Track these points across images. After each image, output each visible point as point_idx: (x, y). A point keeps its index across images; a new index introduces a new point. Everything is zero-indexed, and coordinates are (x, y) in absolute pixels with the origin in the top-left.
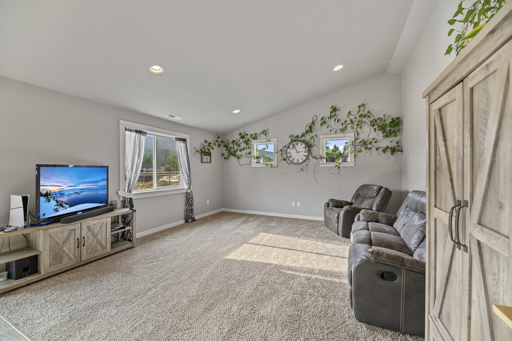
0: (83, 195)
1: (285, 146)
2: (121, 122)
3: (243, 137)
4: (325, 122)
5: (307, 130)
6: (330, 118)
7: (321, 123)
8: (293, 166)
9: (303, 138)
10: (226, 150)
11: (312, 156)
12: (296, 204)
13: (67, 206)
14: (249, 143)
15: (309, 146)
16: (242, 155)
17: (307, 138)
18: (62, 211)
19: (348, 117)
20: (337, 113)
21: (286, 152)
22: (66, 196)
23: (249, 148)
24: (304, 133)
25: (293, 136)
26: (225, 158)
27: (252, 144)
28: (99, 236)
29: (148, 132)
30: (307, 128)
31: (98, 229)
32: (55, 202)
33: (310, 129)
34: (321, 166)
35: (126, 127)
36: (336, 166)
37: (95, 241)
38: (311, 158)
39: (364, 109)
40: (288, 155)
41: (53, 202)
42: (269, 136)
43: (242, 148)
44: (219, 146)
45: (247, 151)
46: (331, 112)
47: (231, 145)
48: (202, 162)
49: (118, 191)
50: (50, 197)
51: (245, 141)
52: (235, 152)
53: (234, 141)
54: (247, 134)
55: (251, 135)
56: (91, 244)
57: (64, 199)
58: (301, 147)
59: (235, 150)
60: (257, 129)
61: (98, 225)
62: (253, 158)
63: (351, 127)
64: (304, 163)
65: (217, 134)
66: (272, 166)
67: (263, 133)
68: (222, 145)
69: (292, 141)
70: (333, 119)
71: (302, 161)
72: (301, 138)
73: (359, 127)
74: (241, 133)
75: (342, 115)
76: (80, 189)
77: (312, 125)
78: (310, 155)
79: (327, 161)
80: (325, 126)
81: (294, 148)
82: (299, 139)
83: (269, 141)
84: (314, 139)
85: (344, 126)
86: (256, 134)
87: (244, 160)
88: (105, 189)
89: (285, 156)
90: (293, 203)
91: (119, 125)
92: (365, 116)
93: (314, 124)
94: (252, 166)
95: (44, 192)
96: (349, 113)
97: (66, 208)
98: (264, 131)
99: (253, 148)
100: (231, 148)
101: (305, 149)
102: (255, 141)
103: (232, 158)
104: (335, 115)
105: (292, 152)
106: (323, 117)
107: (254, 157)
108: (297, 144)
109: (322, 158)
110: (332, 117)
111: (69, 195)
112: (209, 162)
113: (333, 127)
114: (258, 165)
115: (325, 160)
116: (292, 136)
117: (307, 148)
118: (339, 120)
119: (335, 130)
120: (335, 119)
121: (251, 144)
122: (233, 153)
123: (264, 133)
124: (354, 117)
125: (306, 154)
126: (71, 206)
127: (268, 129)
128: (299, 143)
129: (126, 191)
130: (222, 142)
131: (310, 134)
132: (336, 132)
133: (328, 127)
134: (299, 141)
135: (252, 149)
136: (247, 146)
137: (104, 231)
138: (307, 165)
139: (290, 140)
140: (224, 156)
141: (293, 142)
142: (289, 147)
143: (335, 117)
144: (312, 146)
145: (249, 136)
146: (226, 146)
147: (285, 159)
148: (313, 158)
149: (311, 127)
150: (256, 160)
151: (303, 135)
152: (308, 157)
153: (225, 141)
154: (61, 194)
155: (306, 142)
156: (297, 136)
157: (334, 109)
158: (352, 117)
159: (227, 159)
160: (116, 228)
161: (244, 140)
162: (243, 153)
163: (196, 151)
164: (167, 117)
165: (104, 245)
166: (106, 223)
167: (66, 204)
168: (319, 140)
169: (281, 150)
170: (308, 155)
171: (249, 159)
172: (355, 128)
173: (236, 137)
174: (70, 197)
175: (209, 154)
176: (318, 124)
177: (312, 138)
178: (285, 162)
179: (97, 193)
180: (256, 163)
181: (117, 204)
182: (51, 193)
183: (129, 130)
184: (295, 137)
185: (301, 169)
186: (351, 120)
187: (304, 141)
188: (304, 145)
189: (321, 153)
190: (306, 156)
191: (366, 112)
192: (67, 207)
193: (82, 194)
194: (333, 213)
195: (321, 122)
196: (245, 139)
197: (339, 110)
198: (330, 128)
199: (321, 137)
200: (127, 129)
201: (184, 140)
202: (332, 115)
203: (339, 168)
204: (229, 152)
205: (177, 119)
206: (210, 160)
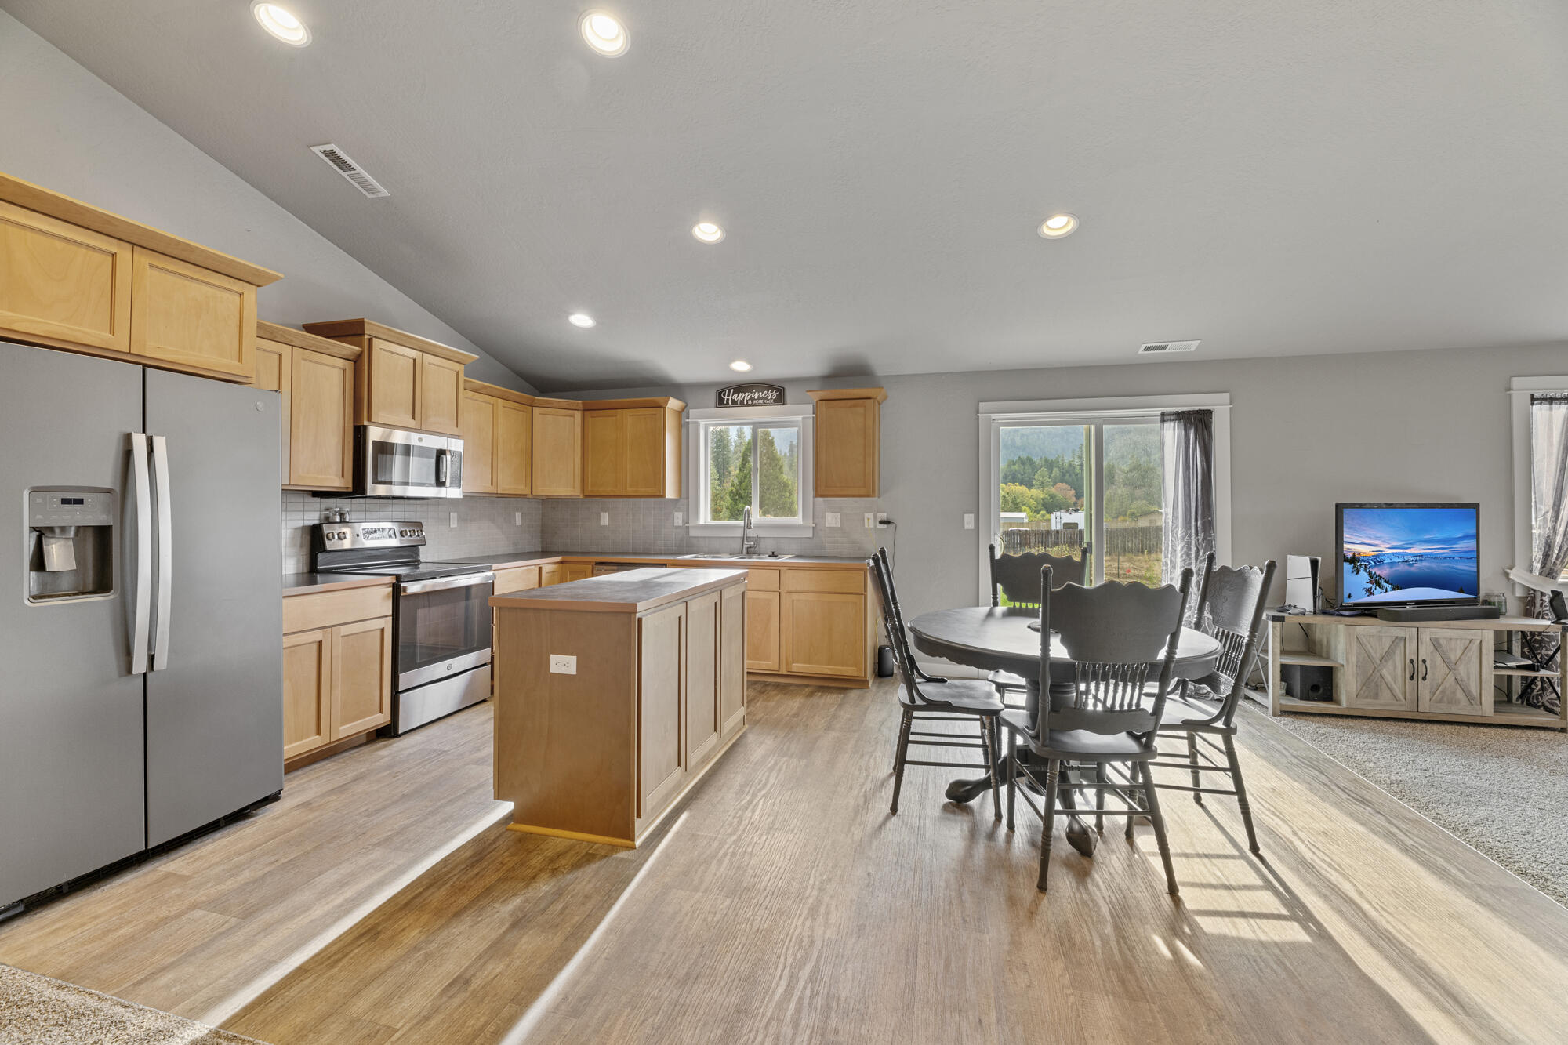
0: (1420, 568)
2: (1517, 382)
13: (1389, 587)
18: (1379, 596)
22: (1386, 566)
28: (1462, 670)
31: (1459, 653)
32: (1366, 575)
35: (1532, 392)
37: (1451, 679)
41: (1364, 576)
49: (1508, 571)
50: (1358, 564)
56: (1440, 681)
57: (1383, 572)
61: (1459, 642)
76: (1415, 555)
88: (1471, 558)
91: (1508, 392)
95: (1350, 555)
97: (1386, 591)
111: (1392, 564)
126: (1397, 587)
129: (1536, 572)
137: (1475, 659)
154: (1378, 560)
160: (1509, 664)
165: (1475, 694)
166: (1478, 642)
167: (1386, 582)
174: (1394, 569)
179: (1452, 568)
181: (1506, 602)
182: (1361, 558)
183: (1546, 399)
192: (1389, 589)
193: (1418, 565)
200: (1537, 399)
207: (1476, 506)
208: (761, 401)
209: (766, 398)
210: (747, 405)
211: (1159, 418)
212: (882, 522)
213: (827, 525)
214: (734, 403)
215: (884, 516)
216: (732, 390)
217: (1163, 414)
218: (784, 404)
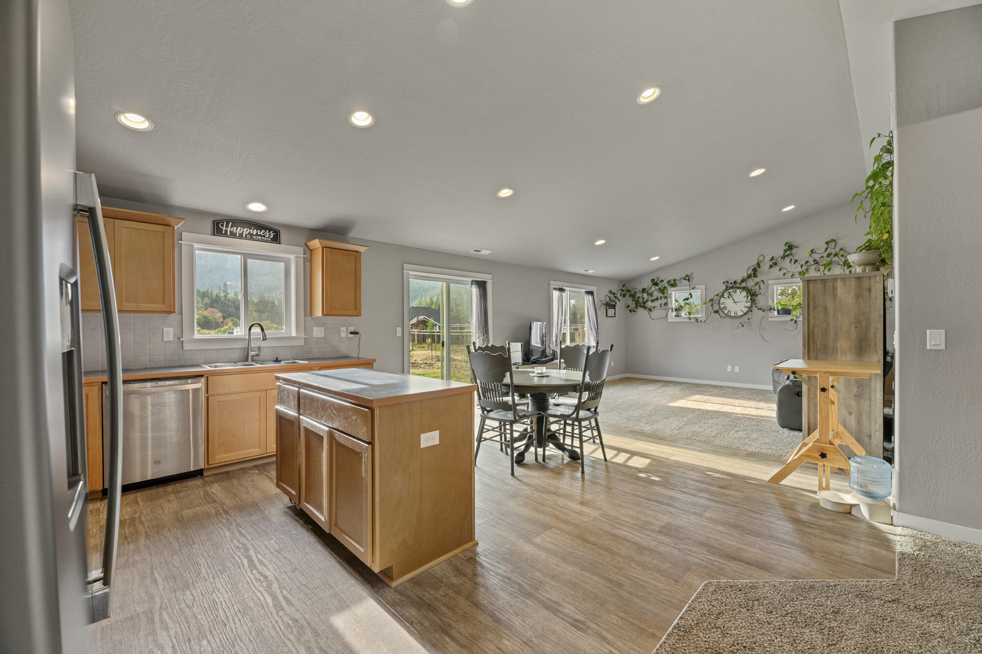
1: (718, 295)
2: (552, 282)
3: (656, 284)
4: (775, 264)
5: (749, 274)
6: (783, 257)
7: (770, 266)
8: (728, 320)
9: (743, 285)
10: (633, 300)
11: (756, 307)
12: (733, 369)
14: (665, 291)
15: (752, 295)
16: (654, 307)
17: (750, 283)
19: (810, 255)
20: (794, 251)
21: (719, 302)
23: (666, 297)
24: (746, 277)
25: (728, 283)
26: (630, 311)
27: (669, 292)
29: (566, 289)
30: (750, 271)
33: (755, 272)
34: (770, 319)
35: (554, 286)
36: (792, 320)
38: (755, 310)
39: (835, 246)
40: (722, 306)
42: (694, 281)
43: (654, 298)
44: (624, 296)
45: (664, 301)
46: (785, 251)
47: (639, 295)
48: (607, 316)
49: (549, 345)
51: (659, 289)
52: (644, 303)
53: (644, 290)
54: (662, 281)
55: (669, 282)
58: (740, 296)
59: (645, 300)
60: (677, 274)
62: (670, 310)
63: (815, 269)
64: (745, 316)
65: (621, 282)
66: (697, 320)
67: (685, 279)
68: (628, 295)
69: (727, 289)
70: (787, 260)
71: (742, 313)
72: (740, 284)
73: (827, 268)
74: (654, 280)
75: (802, 254)
77: (757, 268)
78: (754, 306)
79: (778, 313)
80: (776, 269)
81: (731, 297)
82: (738, 285)
83: (693, 288)
84: (760, 286)
85: (804, 268)
86: (675, 280)
87: (656, 314)
89: (716, 308)
90: (729, 367)
91: (549, 286)
92: (836, 255)
93: (759, 266)
94: (669, 320)
96: (812, 251)
98: (687, 276)
99: (671, 297)
100: (639, 297)
101: (747, 299)
102: (673, 288)
103: (641, 311)
104: (791, 254)
105: (727, 302)
106: (773, 257)
107: (672, 309)
108: (736, 292)
109: (771, 309)
110: (787, 256)
112: (613, 317)
113: (789, 269)
114: (678, 320)
115: (776, 312)
116: (727, 281)
117: (750, 297)
118: (796, 261)
119: (792, 274)
120: (791, 260)
121: (667, 293)
122: (642, 304)
123: (687, 278)
124: (820, 255)
125: (749, 304)
127: (692, 273)
128: (738, 291)
129: (555, 344)
130: (628, 291)
131: (754, 279)
132: (792, 275)
133: (780, 270)
134: (738, 288)
135: (669, 299)
136: (662, 295)
138: (749, 319)
139: (724, 287)
140: (630, 308)
141: (729, 289)
142: (722, 296)
143: (791, 257)
144: (757, 295)
145: (665, 282)
146: (632, 296)
147: (716, 312)
148: (758, 309)
149: (755, 270)
150: (674, 313)
151: (743, 281)
152: (750, 308)
153: (631, 289)
155: (748, 289)
156: (735, 282)
157: (790, 247)
158: (817, 256)
159: (634, 311)
161: (657, 287)
162: (657, 303)
163: (603, 304)
164: (583, 272)
168: (768, 287)
169: (711, 300)
170: (751, 306)
171: (665, 312)
172: (821, 270)
173: (647, 284)
175: (614, 307)
176: (765, 266)
177: (756, 284)
178: (717, 315)
180: (675, 316)
183: (556, 289)
184: (731, 283)
185: (741, 323)
186: (814, 260)
187: (744, 289)
188: (744, 293)
189: (770, 303)
190: (748, 307)
191: (837, 249)
194: (783, 375)
195: (771, 263)
196: (660, 286)
197: (798, 247)
198: (784, 271)
199: (770, 282)
200: (554, 289)
201: (591, 293)
202: (786, 254)
203: (796, 322)
204: (636, 303)
205: (591, 272)
206: (615, 313)
208: (260, 238)
209: (264, 236)
210: (246, 238)
211: (470, 283)
212: (351, 333)
213: (314, 336)
214: (233, 235)
215: (352, 329)
216: (231, 223)
217: (472, 281)
218: (279, 243)
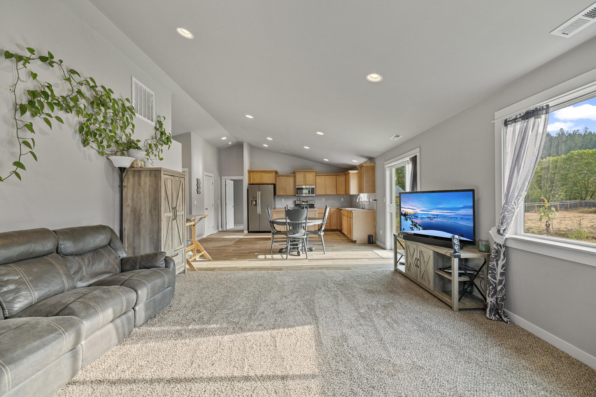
0: (437, 221)
13: (421, 228)
18: (416, 231)
22: (419, 219)
32: (410, 221)
41: (409, 222)
50: (407, 217)
57: (418, 221)
76: (434, 215)
95: (404, 213)
97: (419, 230)
111: (422, 218)
126: (425, 228)
154: (416, 216)
167: (420, 226)
174: (423, 220)
179: (456, 223)
182: (408, 214)
192: (421, 229)
193: (435, 219)
207: (473, 191)
217: (410, 159)
